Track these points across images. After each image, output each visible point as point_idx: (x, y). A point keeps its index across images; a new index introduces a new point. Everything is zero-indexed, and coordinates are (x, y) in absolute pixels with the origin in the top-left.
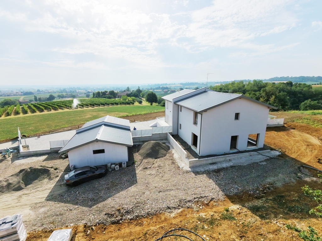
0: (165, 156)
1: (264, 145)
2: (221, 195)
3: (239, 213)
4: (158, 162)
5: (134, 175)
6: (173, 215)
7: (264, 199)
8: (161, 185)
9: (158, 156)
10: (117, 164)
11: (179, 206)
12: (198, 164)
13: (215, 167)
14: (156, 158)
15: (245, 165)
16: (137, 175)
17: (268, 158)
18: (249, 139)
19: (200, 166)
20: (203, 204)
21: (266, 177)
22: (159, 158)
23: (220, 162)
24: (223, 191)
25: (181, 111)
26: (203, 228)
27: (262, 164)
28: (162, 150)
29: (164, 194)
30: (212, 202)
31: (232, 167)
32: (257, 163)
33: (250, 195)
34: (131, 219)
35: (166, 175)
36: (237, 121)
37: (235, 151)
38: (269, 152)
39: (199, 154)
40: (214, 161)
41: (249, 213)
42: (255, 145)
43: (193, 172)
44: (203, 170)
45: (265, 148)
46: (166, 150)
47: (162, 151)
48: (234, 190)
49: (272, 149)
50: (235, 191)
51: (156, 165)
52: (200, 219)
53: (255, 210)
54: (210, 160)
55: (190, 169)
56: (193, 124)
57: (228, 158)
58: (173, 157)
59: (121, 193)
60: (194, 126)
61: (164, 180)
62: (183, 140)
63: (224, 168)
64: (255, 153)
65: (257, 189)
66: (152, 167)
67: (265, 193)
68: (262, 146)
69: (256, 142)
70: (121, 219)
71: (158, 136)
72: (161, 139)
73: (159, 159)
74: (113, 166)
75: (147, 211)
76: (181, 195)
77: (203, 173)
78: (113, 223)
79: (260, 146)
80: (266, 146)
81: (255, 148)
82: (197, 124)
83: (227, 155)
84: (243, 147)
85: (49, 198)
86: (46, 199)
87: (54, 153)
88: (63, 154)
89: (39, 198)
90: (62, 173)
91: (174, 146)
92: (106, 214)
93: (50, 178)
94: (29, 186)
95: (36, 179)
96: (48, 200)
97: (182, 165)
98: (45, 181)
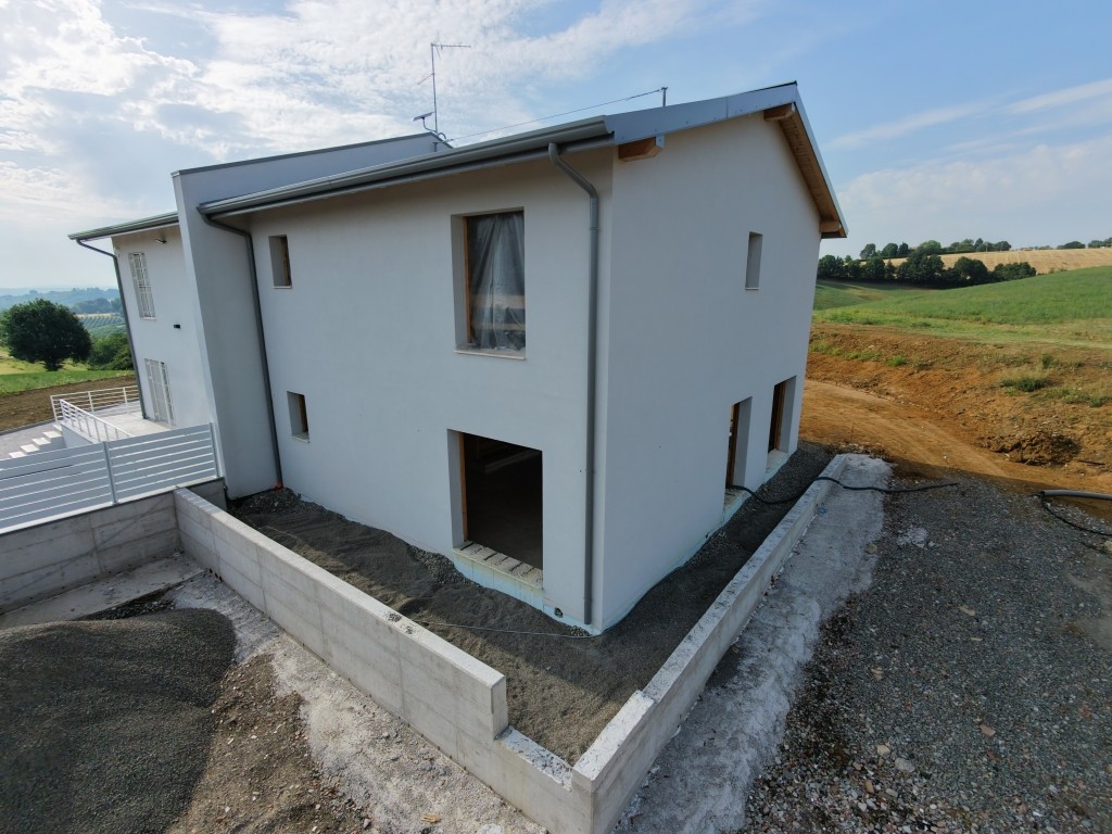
17: (881, 497)
23: (758, 628)
25: (284, 278)
32: (896, 545)
36: (751, 297)
37: (739, 501)
38: (845, 466)
39: (589, 619)
40: (724, 640)
46: (185, 695)
54: (710, 647)
56: (459, 347)
60: (490, 365)
62: (340, 518)
63: (820, 675)
64: (824, 486)
71: (72, 545)
72: (110, 562)
79: (793, 447)
80: (802, 442)
81: (781, 459)
82: (519, 341)
83: (761, 553)
84: (760, 467)
91: (274, 606)
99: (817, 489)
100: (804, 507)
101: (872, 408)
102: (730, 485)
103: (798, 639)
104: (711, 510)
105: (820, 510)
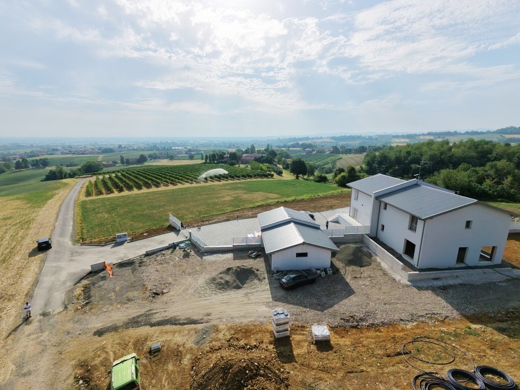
0: (371, 264)
1: (502, 261)
2: (455, 314)
3: (484, 331)
4: (366, 271)
5: (347, 284)
6: (409, 327)
7: (510, 323)
8: (382, 297)
9: (363, 265)
10: (322, 271)
11: (412, 319)
12: (418, 278)
13: (440, 283)
14: (361, 267)
15: (478, 284)
16: (351, 285)
17: (509, 278)
18: (482, 251)
19: (420, 280)
20: (438, 321)
21: (509, 300)
22: (364, 266)
23: (446, 278)
24: (457, 310)
26: (450, 339)
27: (502, 286)
28: (365, 257)
29: (391, 306)
30: (447, 320)
31: (461, 285)
32: (495, 283)
33: (490, 317)
34: (368, 326)
35: (383, 288)
36: (468, 230)
37: (463, 265)
38: (509, 271)
39: (417, 266)
40: (437, 276)
41: (495, 332)
42: (490, 260)
43: (414, 287)
44: (425, 285)
45: (504, 264)
46: (368, 258)
47: (365, 259)
48: (471, 310)
49: (514, 267)
50: (472, 312)
51: (365, 274)
52: (442, 332)
53: (501, 330)
54: (433, 274)
55: (409, 283)
56: (408, 229)
57: (455, 274)
58: (381, 266)
59: (344, 301)
60: (410, 232)
61: (384, 293)
63: (451, 286)
64: (491, 270)
65: (499, 312)
66: (362, 277)
67: (508, 317)
68: (500, 262)
69: (491, 255)
70: (358, 325)
71: (352, 237)
72: (355, 241)
73: (365, 268)
74: (319, 272)
75: (380, 320)
76: (410, 309)
77: (427, 289)
78: (353, 327)
80: (505, 262)
81: (490, 263)
82: (415, 230)
83: (454, 271)
84: (474, 261)
85: (275, 299)
86: (273, 300)
87: (237, 252)
88: (251, 253)
89: (265, 298)
90: (266, 274)
91: (377, 253)
92: (341, 319)
93: (259, 280)
94: (245, 285)
95: (247, 279)
96: (276, 301)
97: (398, 278)
98: (256, 281)
99: (488, 270)
100: (478, 271)
102: (458, 260)
103: (453, 282)
105: (484, 273)
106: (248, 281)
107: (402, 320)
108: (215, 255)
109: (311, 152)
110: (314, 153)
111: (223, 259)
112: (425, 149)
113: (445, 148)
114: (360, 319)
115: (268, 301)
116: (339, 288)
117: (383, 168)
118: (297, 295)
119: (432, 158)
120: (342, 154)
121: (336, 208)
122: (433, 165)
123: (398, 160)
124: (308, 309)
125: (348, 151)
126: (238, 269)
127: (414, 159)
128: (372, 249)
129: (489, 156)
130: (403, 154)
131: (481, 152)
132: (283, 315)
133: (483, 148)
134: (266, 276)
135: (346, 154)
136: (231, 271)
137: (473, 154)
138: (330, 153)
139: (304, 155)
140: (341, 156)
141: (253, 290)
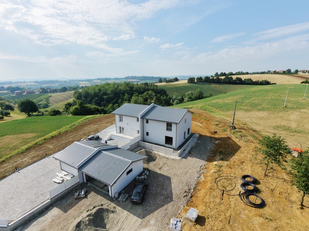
0: (156, 157)
4: (159, 162)
6: (203, 179)
8: (181, 171)
10: (144, 175)
11: (200, 174)
15: (194, 145)
16: (163, 174)
17: (197, 138)
19: (181, 154)
20: (205, 169)
21: (207, 147)
22: (155, 160)
23: (186, 148)
24: (203, 160)
26: (221, 174)
28: (151, 154)
29: (189, 174)
30: (206, 166)
32: (197, 143)
33: (212, 157)
34: (194, 191)
35: (175, 166)
36: (185, 123)
38: (195, 136)
39: (176, 148)
41: (222, 162)
43: (183, 158)
49: (194, 134)
50: (206, 158)
51: (161, 164)
54: (183, 149)
56: (166, 130)
57: (187, 145)
58: (161, 156)
59: (172, 186)
61: (179, 169)
66: (162, 166)
70: (191, 194)
72: (135, 147)
73: (157, 160)
74: (143, 177)
75: (194, 184)
76: (195, 170)
77: (187, 156)
78: (191, 197)
79: (190, 133)
80: (191, 133)
81: (189, 135)
82: (171, 130)
83: (187, 143)
84: (187, 136)
85: (141, 216)
86: (141, 219)
87: (58, 202)
88: (79, 195)
89: (135, 222)
90: (112, 203)
91: (153, 149)
92: (184, 197)
93: (113, 212)
94: (107, 227)
95: (103, 220)
96: (143, 217)
97: (174, 157)
98: (111, 215)
99: (192, 138)
100: (190, 139)
101: (201, 127)
102: (184, 138)
103: (189, 149)
104: (183, 140)
105: (192, 140)
106: (106, 221)
107: (198, 177)
108: (35, 223)
109: (21, 93)
110: (24, 94)
111: (49, 220)
112: (107, 87)
113: (116, 86)
114: (189, 190)
115: (140, 223)
116: (161, 180)
117: (88, 100)
118: (149, 202)
119: (112, 91)
120: (50, 93)
121: (101, 130)
122: (114, 95)
123: (96, 95)
124: (166, 206)
125: (55, 91)
126: (91, 218)
127: (104, 93)
128: (148, 148)
129: (134, 89)
130: (97, 91)
131: (130, 88)
132: (178, 222)
133: (130, 86)
134: (113, 205)
135: (54, 93)
136: (83, 225)
137: (128, 89)
138: (40, 93)
139: (15, 96)
140: (50, 94)
141: (119, 225)
